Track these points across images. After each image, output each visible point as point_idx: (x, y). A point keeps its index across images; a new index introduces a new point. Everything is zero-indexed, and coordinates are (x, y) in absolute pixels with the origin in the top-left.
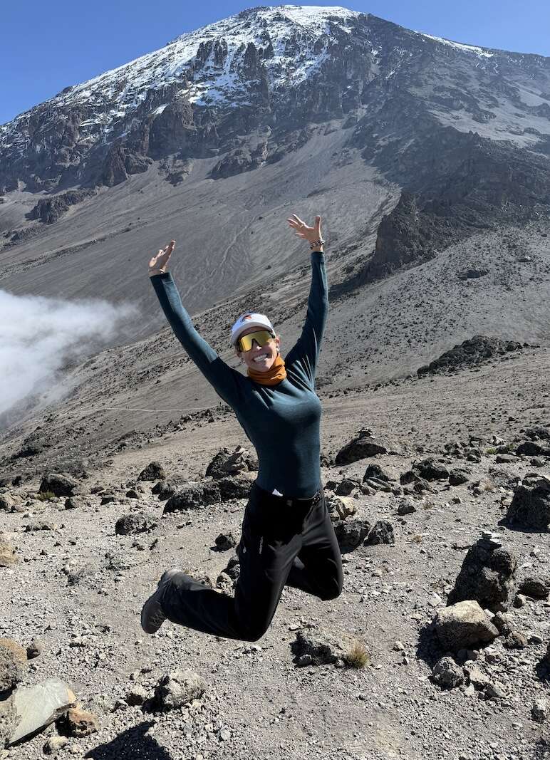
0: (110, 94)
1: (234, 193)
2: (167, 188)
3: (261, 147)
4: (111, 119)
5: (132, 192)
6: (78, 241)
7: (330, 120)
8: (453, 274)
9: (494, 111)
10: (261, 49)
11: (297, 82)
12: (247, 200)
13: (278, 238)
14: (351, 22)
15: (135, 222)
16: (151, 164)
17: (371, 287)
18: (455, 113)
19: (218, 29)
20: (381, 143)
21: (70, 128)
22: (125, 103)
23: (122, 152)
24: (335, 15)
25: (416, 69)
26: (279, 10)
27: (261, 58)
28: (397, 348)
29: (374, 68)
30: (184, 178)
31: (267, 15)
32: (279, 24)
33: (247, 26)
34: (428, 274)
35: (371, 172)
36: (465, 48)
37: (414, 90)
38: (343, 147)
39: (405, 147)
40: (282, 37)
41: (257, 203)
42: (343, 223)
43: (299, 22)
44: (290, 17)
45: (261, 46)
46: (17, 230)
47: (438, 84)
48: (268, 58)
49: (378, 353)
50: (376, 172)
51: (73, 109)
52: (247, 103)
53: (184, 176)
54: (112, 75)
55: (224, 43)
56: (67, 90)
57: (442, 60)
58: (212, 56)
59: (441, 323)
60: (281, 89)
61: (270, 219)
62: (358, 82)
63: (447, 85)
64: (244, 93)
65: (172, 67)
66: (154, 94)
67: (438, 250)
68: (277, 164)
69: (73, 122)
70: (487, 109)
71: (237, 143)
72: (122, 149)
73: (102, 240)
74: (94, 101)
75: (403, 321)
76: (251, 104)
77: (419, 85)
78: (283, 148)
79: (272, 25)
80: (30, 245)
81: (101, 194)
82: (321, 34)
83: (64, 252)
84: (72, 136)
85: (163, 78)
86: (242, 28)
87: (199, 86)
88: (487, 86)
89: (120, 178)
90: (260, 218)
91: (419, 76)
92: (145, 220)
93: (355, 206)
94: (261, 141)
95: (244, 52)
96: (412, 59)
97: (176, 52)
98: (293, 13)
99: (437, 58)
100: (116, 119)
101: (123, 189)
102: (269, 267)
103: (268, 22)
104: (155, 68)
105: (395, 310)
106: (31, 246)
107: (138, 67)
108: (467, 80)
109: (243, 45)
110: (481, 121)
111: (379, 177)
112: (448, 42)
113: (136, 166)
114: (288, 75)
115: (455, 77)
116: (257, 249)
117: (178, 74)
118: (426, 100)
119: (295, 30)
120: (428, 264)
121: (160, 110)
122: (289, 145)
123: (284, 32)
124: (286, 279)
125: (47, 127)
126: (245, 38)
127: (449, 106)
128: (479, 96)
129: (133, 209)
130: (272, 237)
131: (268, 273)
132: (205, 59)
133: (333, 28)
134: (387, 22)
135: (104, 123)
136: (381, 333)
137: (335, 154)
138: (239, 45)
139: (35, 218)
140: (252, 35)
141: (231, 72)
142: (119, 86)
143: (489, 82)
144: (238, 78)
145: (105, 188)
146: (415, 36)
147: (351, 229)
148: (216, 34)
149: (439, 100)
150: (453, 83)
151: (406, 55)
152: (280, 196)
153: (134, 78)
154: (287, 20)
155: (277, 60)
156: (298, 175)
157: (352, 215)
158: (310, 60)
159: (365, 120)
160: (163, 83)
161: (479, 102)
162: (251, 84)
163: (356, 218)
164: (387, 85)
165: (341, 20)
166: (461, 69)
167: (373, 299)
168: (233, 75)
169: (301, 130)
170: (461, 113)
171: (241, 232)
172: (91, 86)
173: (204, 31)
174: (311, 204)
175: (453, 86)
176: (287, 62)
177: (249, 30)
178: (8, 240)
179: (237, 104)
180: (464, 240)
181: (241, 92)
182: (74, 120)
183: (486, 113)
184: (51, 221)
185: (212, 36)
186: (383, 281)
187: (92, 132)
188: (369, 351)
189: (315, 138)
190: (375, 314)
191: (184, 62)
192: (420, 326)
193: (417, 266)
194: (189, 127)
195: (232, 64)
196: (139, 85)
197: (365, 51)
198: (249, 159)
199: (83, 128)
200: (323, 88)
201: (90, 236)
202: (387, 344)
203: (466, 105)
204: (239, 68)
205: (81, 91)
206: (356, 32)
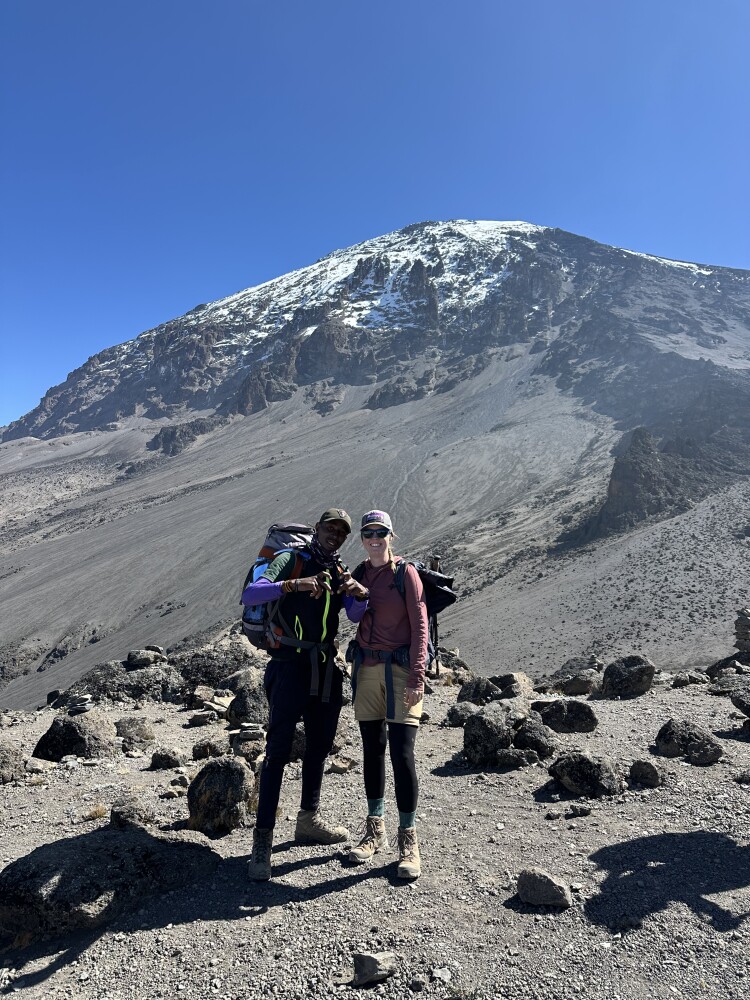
0: (251, 313)
1: (397, 425)
2: (315, 418)
3: (428, 374)
4: (251, 340)
5: (272, 422)
6: (208, 476)
7: (513, 343)
8: (725, 531)
9: (724, 334)
10: (430, 266)
11: (472, 302)
12: (414, 434)
13: (460, 479)
14: (534, 237)
15: (278, 457)
16: (295, 390)
17: (609, 542)
18: (674, 337)
19: (378, 245)
20: (579, 370)
21: (202, 349)
22: (268, 323)
23: (263, 376)
24: (516, 230)
25: (619, 287)
26: (451, 225)
27: (429, 276)
28: (676, 624)
29: (567, 287)
30: (334, 407)
31: (437, 231)
32: (450, 240)
33: (413, 242)
34: (689, 530)
35: (569, 404)
36: (675, 264)
37: (617, 311)
38: (532, 374)
39: (614, 376)
40: (454, 253)
41: (427, 438)
42: (543, 463)
43: (474, 238)
44: (463, 232)
45: (430, 263)
46: (133, 461)
47: (649, 305)
48: (437, 276)
49: (650, 628)
50: (576, 404)
51: (208, 328)
52: (411, 325)
53: (335, 405)
54: (254, 292)
55: (386, 260)
56: (201, 307)
57: (650, 278)
58: (372, 273)
59: (729, 593)
60: (453, 310)
61: (447, 456)
62: (546, 302)
63: (660, 305)
64: (408, 314)
65: (324, 286)
66: (303, 314)
67: (693, 500)
68: (448, 393)
69: (206, 343)
70: (714, 333)
71: (398, 369)
72: (263, 374)
73: (240, 476)
74: (233, 320)
75: (673, 587)
76: (416, 326)
77: (624, 305)
78: (455, 375)
79: (443, 241)
80: (149, 479)
81: (235, 423)
82: (500, 249)
83: (194, 488)
84: (203, 357)
85: (313, 297)
86: (408, 243)
87: (355, 305)
88: (711, 306)
89: (259, 406)
90: (435, 455)
91: (623, 295)
92: (290, 454)
93: (556, 443)
94: (428, 368)
95: (409, 269)
96: (612, 277)
97: (328, 269)
98: (467, 228)
99: (644, 276)
100: (255, 339)
101: (262, 418)
102: (454, 513)
103: (438, 237)
104: (304, 286)
105: (656, 573)
106: (150, 481)
107: (285, 285)
108: (683, 299)
109: (408, 263)
110: (709, 347)
111: (582, 410)
112: (653, 258)
113: (279, 393)
114: (461, 294)
115: (669, 297)
116: (435, 491)
117: (332, 292)
118: (635, 321)
119: (470, 246)
120: (685, 516)
121: (310, 331)
122: (463, 371)
123: (456, 248)
124: (479, 528)
125: (176, 347)
126: (411, 255)
127: (665, 328)
128: (702, 319)
129: (273, 441)
130: (453, 477)
131: (453, 519)
132: (364, 277)
133: (512, 244)
134: (579, 238)
135: (242, 344)
136: (646, 602)
137: (521, 383)
138: (404, 262)
139: (156, 448)
140: (419, 251)
141: (393, 291)
142: (262, 305)
143: (712, 302)
144: (401, 298)
145: (240, 417)
146: (614, 252)
147: (556, 470)
148: (375, 251)
149: (651, 322)
150: (667, 303)
151: (604, 273)
152: (455, 430)
153: (279, 296)
154: (460, 236)
155: (448, 277)
156: (475, 407)
157: (553, 453)
158: (487, 277)
159: (556, 344)
160: (314, 302)
161: (702, 325)
162: (417, 304)
163: (559, 457)
164: (583, 305)
165: (523, 236)
166: (675, 288)
167: (618, 558)
168: (395, 294)
169: (476, 355)
170: (681, 337)
171: (413, 471)
172: (228, 303)
173: (362, 247)
174: (498, 439)
175: (667, 306)
176: (460, 280)
177: (416, 246)
178: (122, 473)
179: (399, 326)
180: (726, 489)
181: (405, 313)
182: (208, 340)
183: (714, 337)
184: (174, 453)
185: (371, 253)
186: (626, 536)
187: (227, 354)
188: (637, 626)
189: (494, 364)
190: (630, 578)
191: (338, 280)
192: (700, 596)
193: (668, 518)
194: (343, 351)
195: (394, 282)
196: (284, 304)
197: (553, 268)
198: (415, 387)
199: (217, 349)
200: (504, 309)
201: (222, 471)
202: (660, 617)
203: (686, 328)
204: (403, 287)
205: (217, 309)
206: (541, 248)
